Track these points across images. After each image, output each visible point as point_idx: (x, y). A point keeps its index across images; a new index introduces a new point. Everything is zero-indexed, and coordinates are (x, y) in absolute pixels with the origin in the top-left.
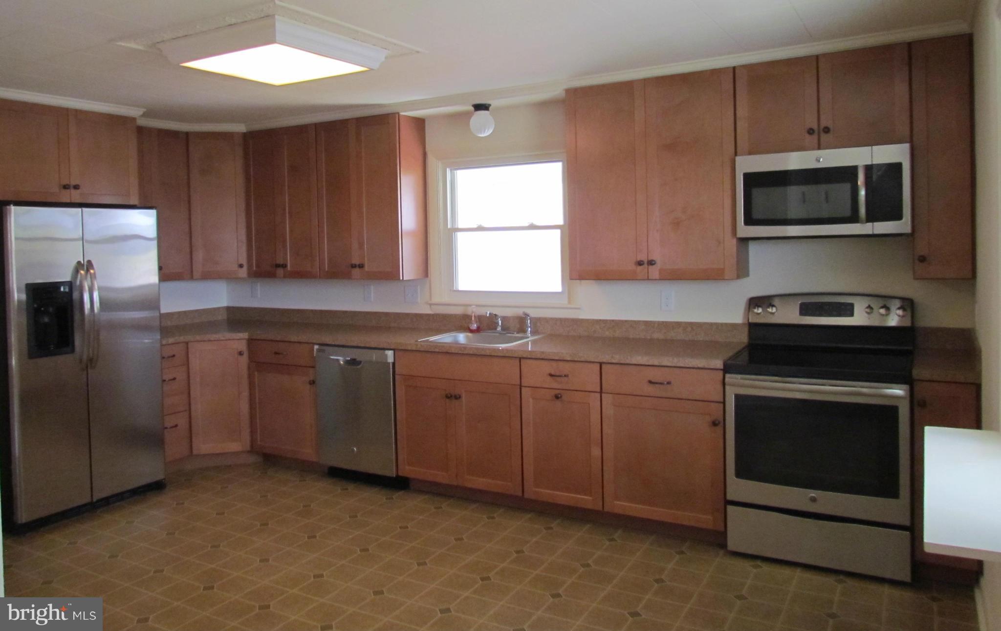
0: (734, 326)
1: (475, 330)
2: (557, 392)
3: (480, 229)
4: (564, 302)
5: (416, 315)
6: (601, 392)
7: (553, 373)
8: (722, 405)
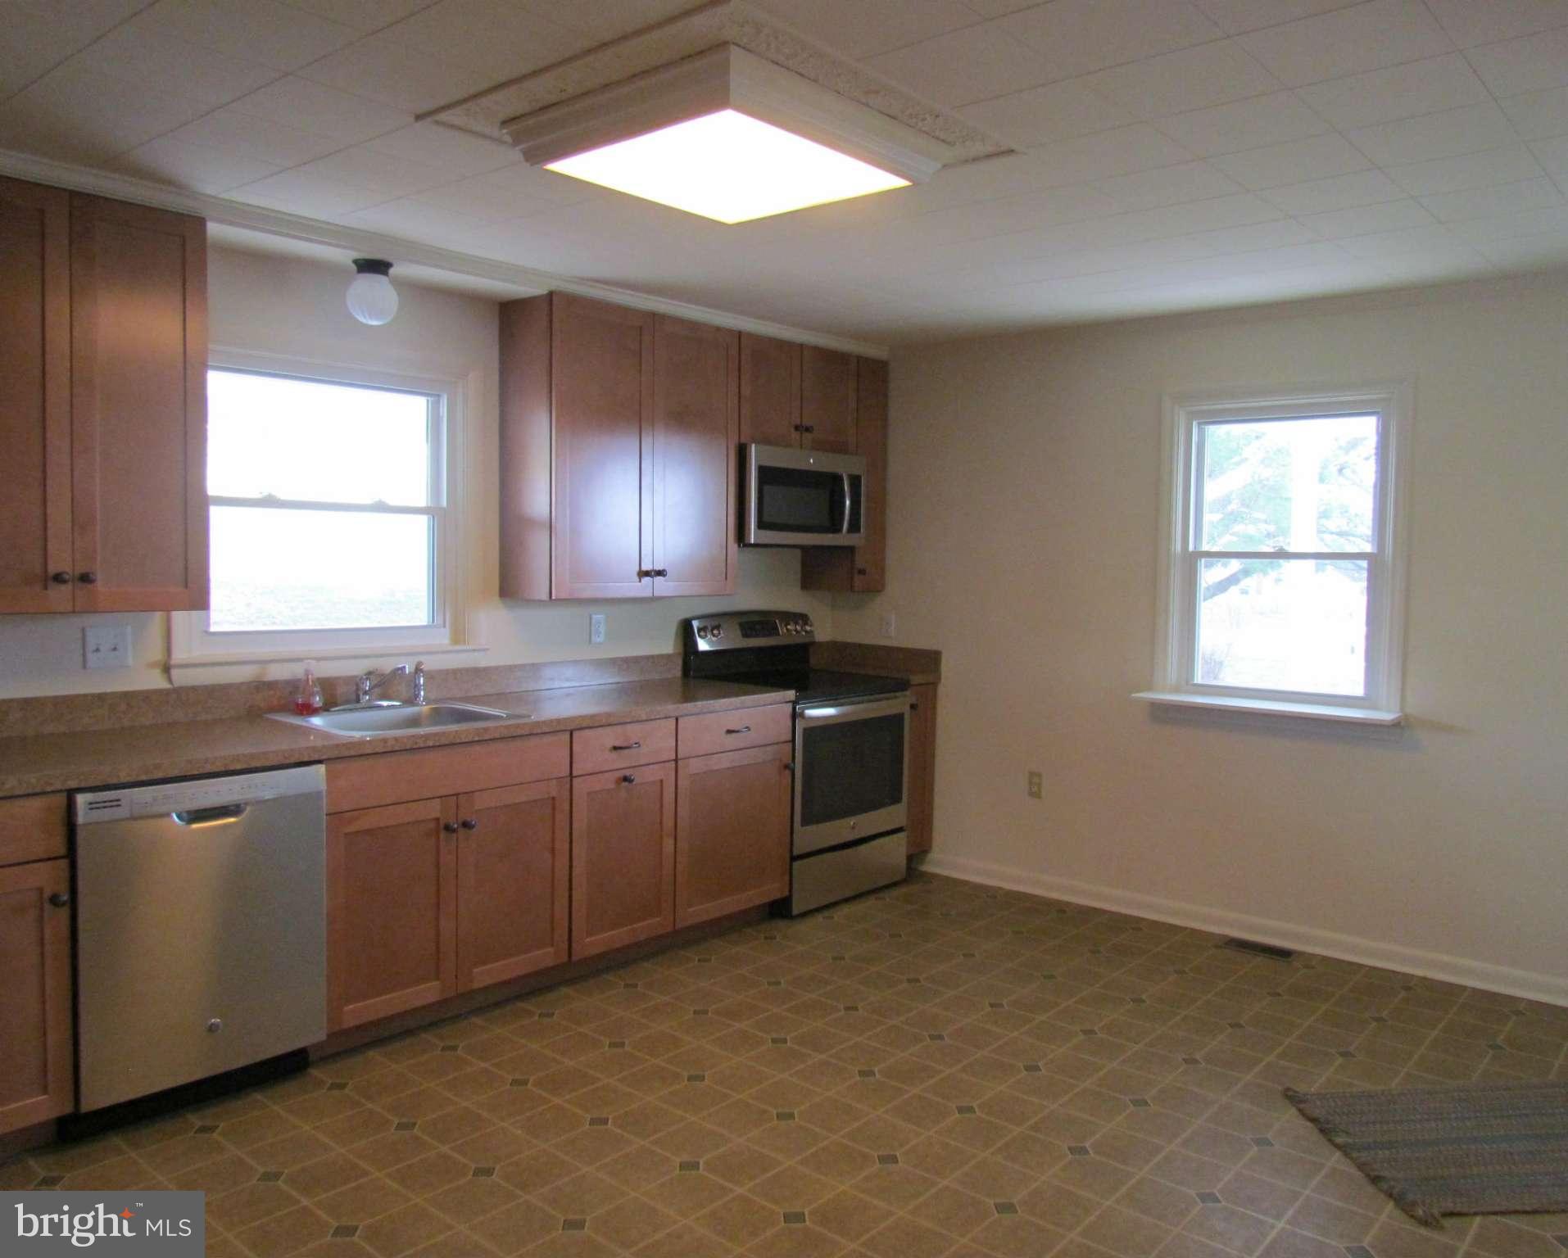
0: (668, 656)
1: (321, 708)
2: (620, 774)
3: (269, 502)
4: (443, 638)
5: (126, 695)
6: (676, 760)
7: (617, 744)
8: (790, 745)
